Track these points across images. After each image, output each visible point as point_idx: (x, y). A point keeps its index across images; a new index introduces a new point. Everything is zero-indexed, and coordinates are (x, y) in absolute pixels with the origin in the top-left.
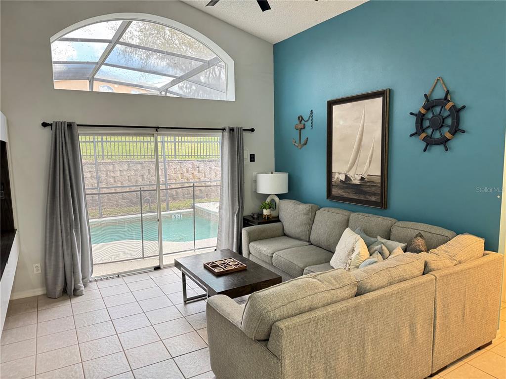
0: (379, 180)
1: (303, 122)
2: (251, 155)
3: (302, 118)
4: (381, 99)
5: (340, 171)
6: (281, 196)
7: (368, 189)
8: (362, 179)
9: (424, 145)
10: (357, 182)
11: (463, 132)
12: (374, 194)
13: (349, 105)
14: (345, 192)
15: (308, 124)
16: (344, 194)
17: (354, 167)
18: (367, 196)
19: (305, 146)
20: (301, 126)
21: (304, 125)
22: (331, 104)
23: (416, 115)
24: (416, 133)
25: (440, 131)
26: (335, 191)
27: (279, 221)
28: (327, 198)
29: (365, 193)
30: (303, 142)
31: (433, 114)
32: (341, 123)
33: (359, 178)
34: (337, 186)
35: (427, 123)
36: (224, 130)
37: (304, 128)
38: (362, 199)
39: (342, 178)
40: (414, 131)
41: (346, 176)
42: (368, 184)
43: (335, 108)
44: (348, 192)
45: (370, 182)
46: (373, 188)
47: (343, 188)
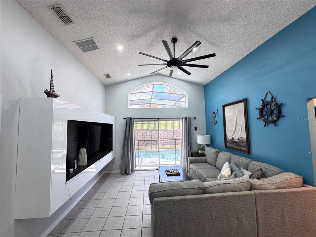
0: (245, 140)
1: (215, 114)
2: (195, 128)
3: (215, 113)
4: (243, 103)
5: (229, 135)
6: (207, 145)
7: (241, 144)
8: (239, 139)
9: (264, 123)
10: (237, 141)
11: (283, 116)
12: (244, 147)
13: (231, 106)
14: (232, 145)
15: (217, 115)
16: (231, 146)
17: (235, 134)
18: (241, 148)
19: (216, 124)
20: (214, 116)
21: (215, 115)
22: (224, 107)
23: (259, 109)
24: (260, 118)
25: (271, 117)
26: (228, 144)
27: (205, 156)
28: (225, 147)
29: (241, 146)
30: (215, 122)
31: (267, 108)
32: (228, 114)
33: (237, 139)
34: (229, 142)
35: (264, 113)
36: (183, 118)
37: (215, 116)
38: (239, 148)
39: (231, 138)
40: (259, 117)
41: (232, 137)
42: (241, 142)
43: (226, 108)
44: (233, 145)
45: (242, 141)
46: (243, 144)
47: (231, 143)
